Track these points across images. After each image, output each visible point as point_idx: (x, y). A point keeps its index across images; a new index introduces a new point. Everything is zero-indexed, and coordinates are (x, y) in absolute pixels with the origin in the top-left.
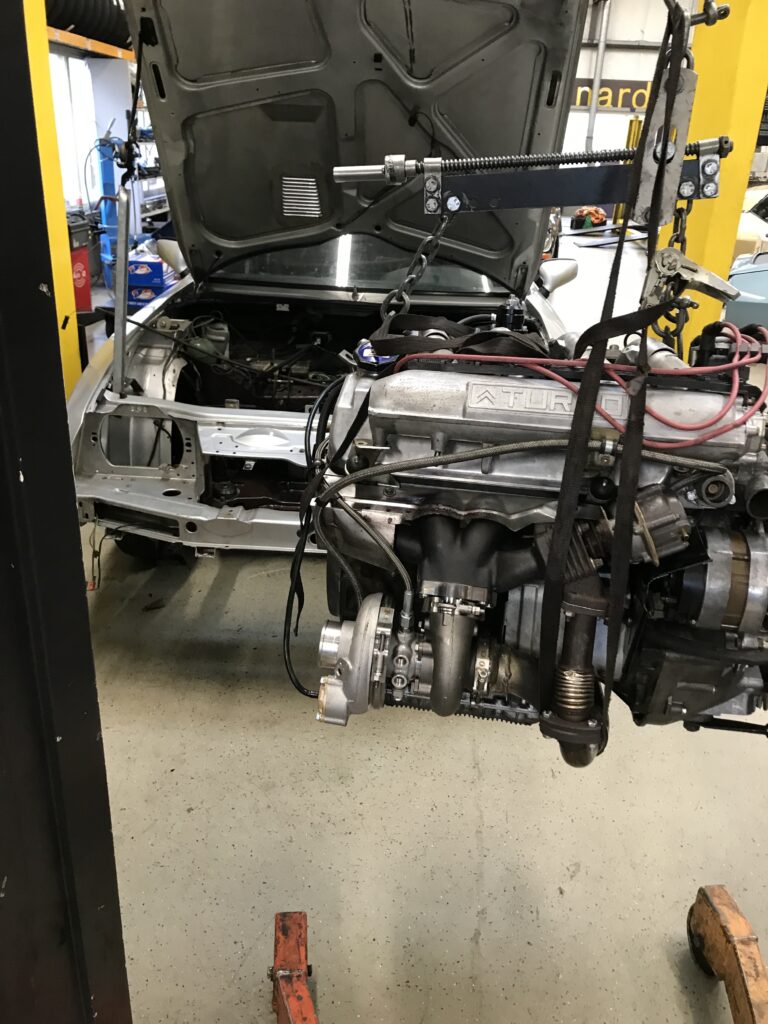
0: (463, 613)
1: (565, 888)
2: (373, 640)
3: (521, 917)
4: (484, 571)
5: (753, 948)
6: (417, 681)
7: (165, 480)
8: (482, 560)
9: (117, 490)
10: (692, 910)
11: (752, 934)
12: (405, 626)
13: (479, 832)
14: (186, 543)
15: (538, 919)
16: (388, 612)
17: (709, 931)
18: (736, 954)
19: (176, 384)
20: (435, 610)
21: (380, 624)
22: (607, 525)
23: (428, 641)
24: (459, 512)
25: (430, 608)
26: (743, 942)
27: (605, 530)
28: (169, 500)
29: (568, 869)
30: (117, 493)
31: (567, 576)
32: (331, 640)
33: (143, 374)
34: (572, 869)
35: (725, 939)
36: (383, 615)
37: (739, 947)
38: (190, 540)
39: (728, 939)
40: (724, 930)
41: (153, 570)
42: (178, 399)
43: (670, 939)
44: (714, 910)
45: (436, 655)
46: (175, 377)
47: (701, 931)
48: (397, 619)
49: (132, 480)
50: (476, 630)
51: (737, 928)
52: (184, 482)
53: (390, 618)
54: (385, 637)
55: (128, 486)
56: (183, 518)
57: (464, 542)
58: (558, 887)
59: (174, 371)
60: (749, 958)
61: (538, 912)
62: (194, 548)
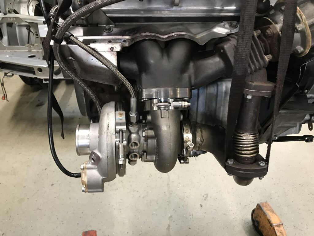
0: (176, 108)
1: (203, 204)
2: (114, 136)
3: (186, 218)
4: (186, 75)
5: (281, 228)
6: (145, 154)
7: (30, 51)
8: (184, 68)
9: (8, 56)
10: (253, 211)
11: (281, 222)
12: (134, 120)
13: (168, 184)
14: (39, 77)
15: (192, 218)
16: (121, 115)
17: (261, 220)
18: (275, 231)
19: (34, 11)
20: (155, 108)
21: (117, 124)
22: (275, 28)
23: (150, 129)
24: (162, 37)
25: (152, 108)
26: (277, 226)
27: (275, 32)
28: (30, 59)
29: (203, 196)
30: (7, 58)
31: (249, 70)
32: (83, 138)
33: (19, 8)
34: (205, 196)
35: (269, 225)
36: (118, 117)
37: (276, 228)
38: (40, 76)
39: (271, 225)
40: (269, 222)
41: (40, 91)
42: (35, 15)
43: (244, 221)
44: (264, 213)
45: (157, 136)
46: (33, 9)
47: (258, 219)
48: (128, 118)
49: (15, 52)
50: (182, 117)
51: (274, 220)
52: (38, 52)
53: (123, 118)
54: (123, 132)
55: (12, 54)
56: (37, 67)
57: (169, 56)
58: (200, 204)
59: (33, 6)
60: (280, 232)
61: (192, 215)
62: (42, 79)
